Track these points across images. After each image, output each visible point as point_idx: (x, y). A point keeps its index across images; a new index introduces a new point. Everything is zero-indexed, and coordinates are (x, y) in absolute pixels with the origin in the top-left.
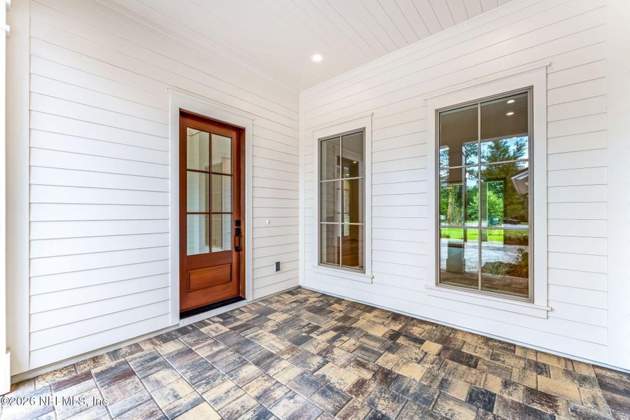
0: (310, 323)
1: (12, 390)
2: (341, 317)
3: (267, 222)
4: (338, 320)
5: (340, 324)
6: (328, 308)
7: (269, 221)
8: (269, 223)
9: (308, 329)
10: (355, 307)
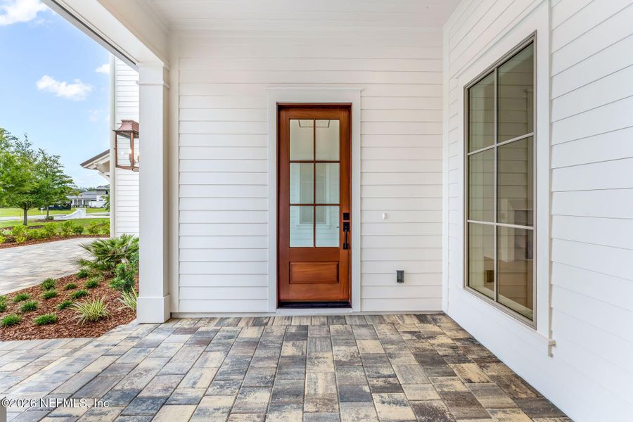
0: (395, 376)
1: (167, 322)
2: (456, 393)
3: (384, 216)
4: (444, 395)
5: (440, 404)
6: (451, 365)
7: (386, 215)
8: (386, 218)
9: (382, 384)
10: (507, 386)
